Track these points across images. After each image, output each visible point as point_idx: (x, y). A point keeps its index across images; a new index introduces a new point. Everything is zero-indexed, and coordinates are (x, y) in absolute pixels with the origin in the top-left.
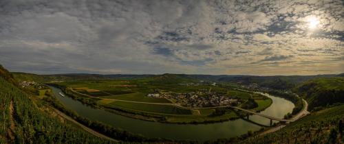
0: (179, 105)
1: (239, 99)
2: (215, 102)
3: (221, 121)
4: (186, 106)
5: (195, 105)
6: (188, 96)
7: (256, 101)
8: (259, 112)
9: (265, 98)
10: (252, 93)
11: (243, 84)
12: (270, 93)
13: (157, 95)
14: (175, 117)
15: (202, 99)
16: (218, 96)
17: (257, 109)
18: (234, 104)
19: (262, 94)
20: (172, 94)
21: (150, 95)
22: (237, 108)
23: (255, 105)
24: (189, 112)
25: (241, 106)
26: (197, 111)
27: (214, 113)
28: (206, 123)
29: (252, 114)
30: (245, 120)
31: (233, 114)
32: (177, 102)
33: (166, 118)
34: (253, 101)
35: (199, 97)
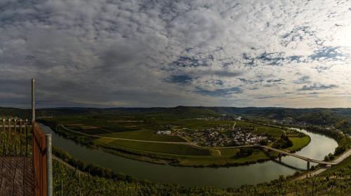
0: (195, 144)
1: (269, 137)
2: (239, 140)
3: (247, 164)
4: (204, 145)
5: (215, 144)
6: (206, 133)
7: (290, 139)
8: (293, 152)
9: (302, 135)
10: (286, 130)
11: (275, 118)
12: (308, 130)
13: (168, 132)
14: (190, 159)
15: (223, 137)
16: (243, 133)
17: (291, 148)
18: (263, 143)
19: (298, 130)
20: (187, 131)
21: (159, 132)
22: (267, 147)
23: (289, 144)
24: (207, 153)
25: (271, 145)
26: (217, 151)
27: (238, 154)
28: (228, 165)
29: (284, 155)
30: (277, 161)
31: (261, 155)
32: (193, 141)
33: (179, 160)
34: (286, 138)
35: (220, 134)
